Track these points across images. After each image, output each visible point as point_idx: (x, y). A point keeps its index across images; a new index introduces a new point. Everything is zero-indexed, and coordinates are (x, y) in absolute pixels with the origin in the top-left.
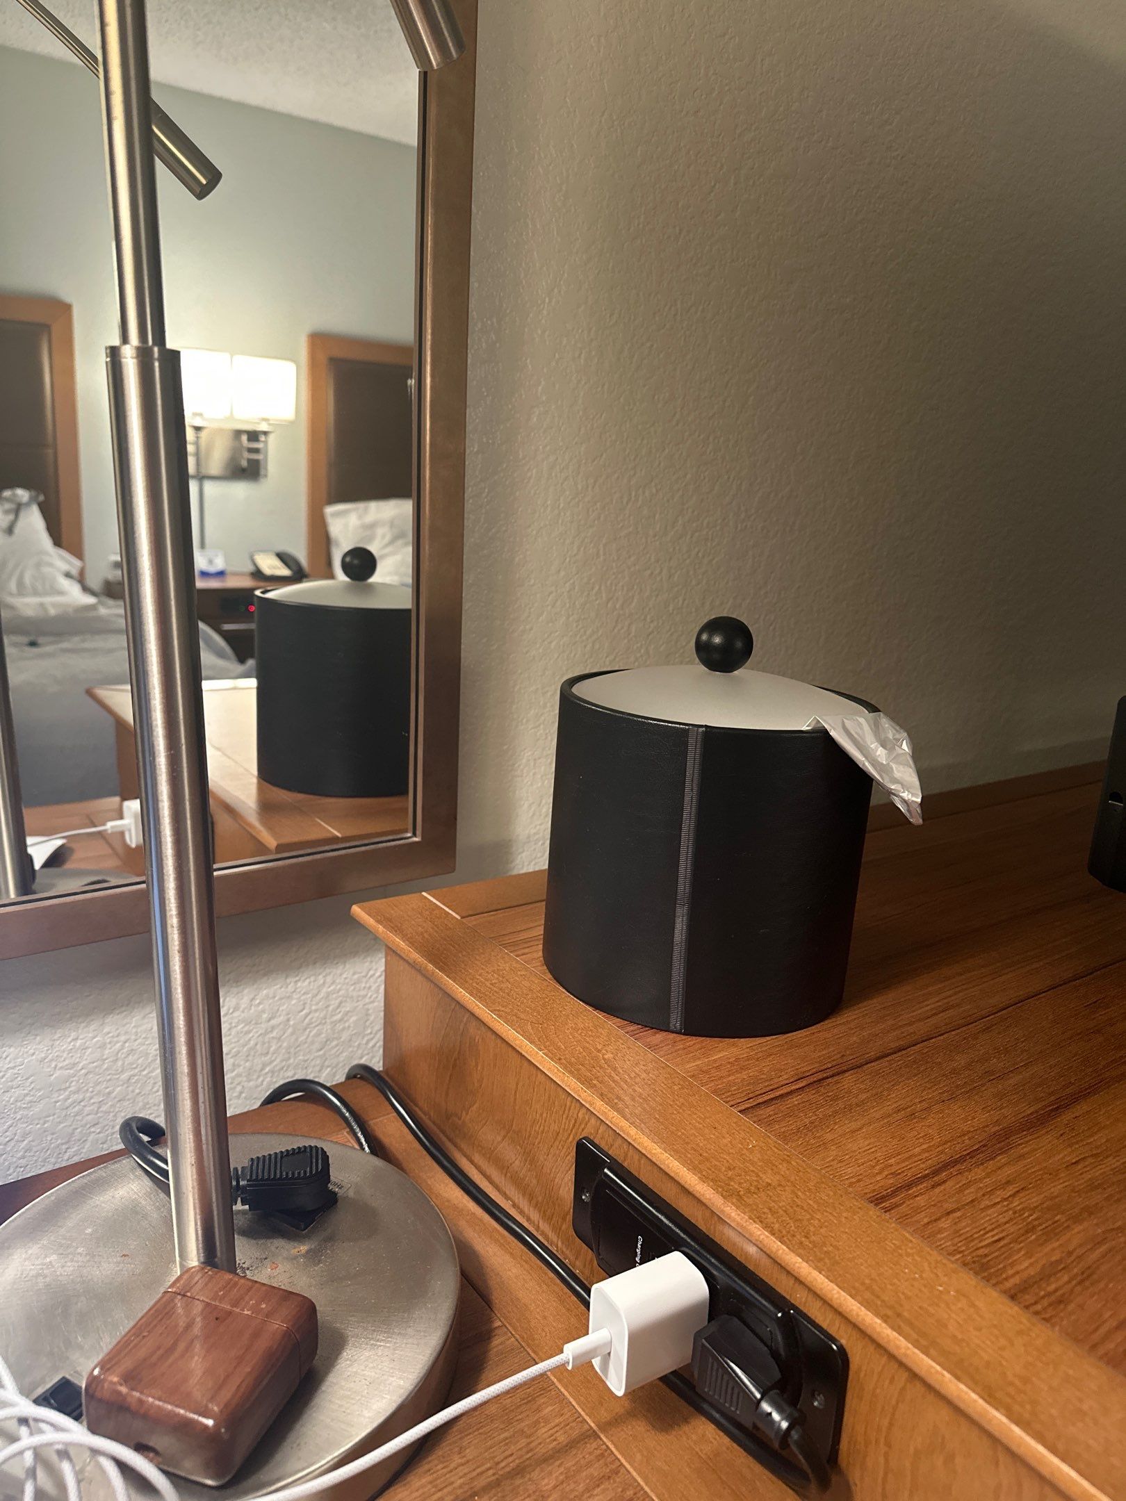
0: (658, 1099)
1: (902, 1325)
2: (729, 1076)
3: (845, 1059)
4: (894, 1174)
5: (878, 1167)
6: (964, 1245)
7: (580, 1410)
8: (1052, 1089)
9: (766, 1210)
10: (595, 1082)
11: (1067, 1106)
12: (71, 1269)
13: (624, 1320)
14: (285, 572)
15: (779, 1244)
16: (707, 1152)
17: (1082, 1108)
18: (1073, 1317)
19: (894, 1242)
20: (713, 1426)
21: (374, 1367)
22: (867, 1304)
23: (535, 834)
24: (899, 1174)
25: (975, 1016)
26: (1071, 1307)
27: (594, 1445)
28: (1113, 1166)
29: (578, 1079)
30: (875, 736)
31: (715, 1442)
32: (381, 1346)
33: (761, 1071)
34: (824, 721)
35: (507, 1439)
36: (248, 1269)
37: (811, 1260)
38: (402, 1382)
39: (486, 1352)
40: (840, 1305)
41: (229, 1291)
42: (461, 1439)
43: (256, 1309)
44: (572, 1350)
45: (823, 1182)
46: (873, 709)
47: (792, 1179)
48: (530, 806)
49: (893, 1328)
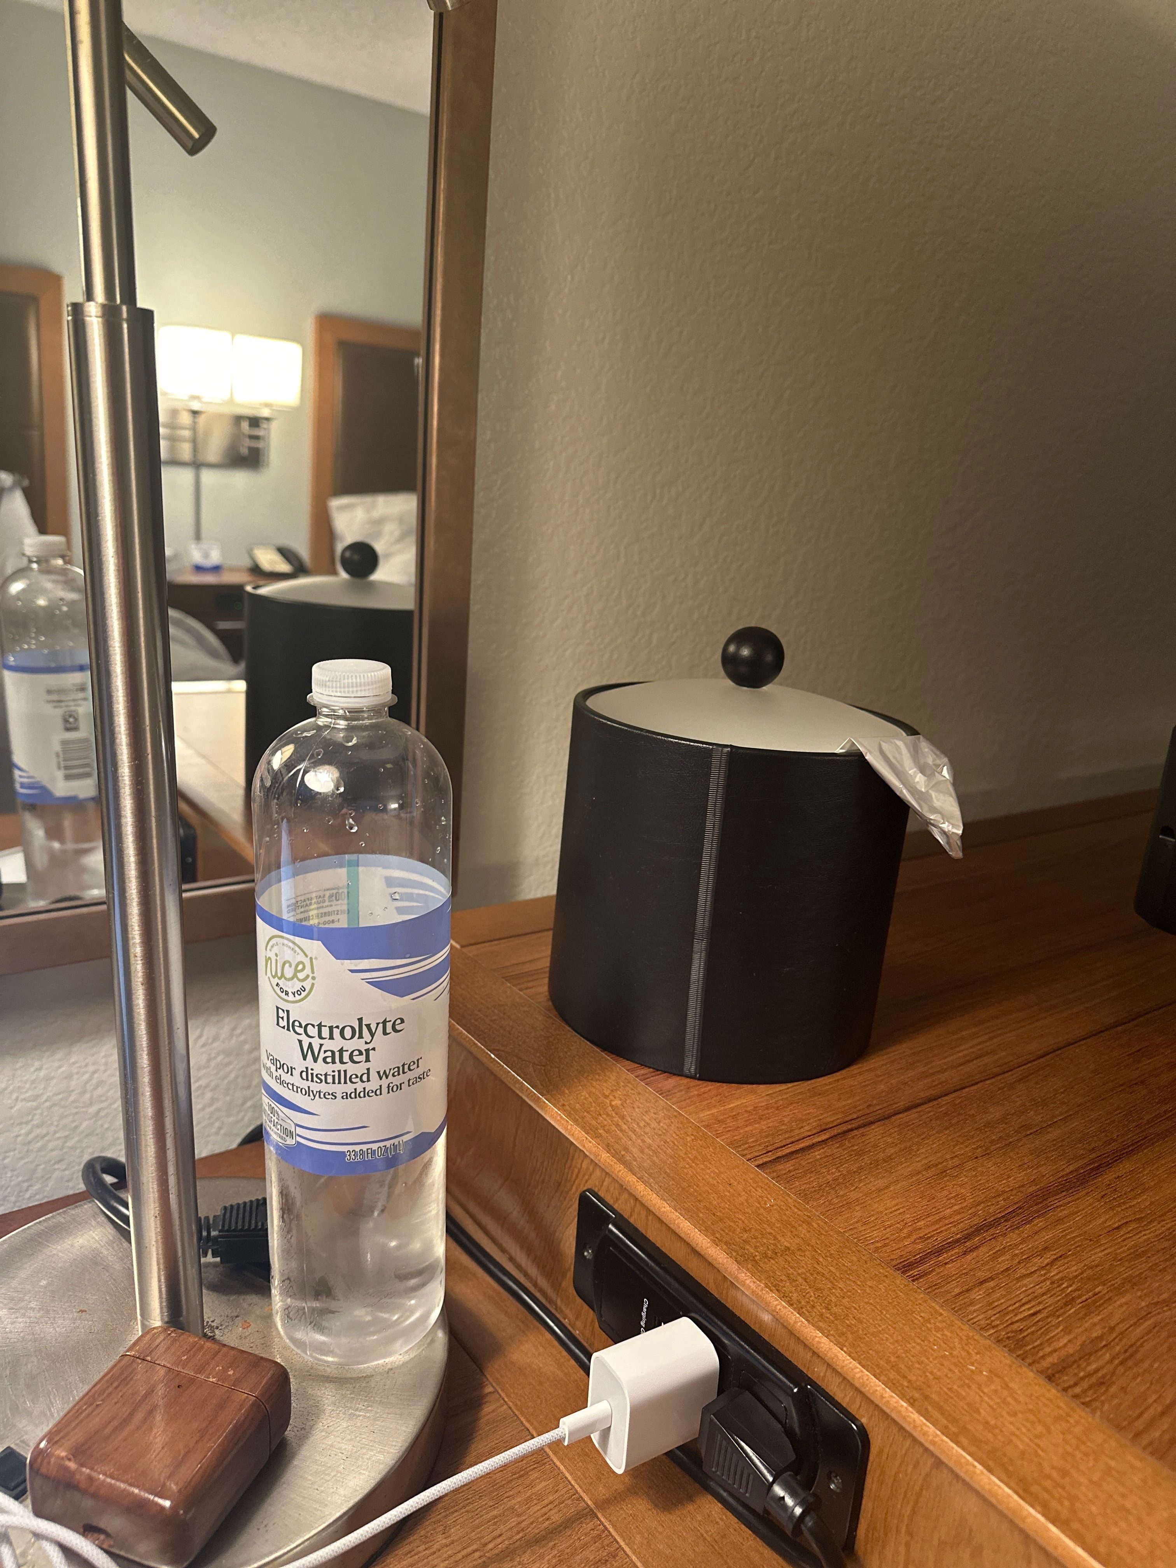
0: (669, 1151)
1: (930, 1408)
2: (747, 1126)
3: (872, 1109)
4: (924, 1238)
5: (905, 1231)
6: (997, 1319)
7: (576, 1486)
8: (1093, 1146)
9: (783, 1278)
10: (601, 1131)
11: (1108, 1165)
12: (22, 1325)
13: (626, 1392)
14: (284, 567)
15: (798, 1315)
16: (720, 1211)
17: (1126, 1166)
18: (1115, 1402)
19: (922, 1314)
20: (719, 1505)
21: (351, 1440)
22: (891, 1384)
23: (544, 856)
24: (929, 1238)
25: (1011, 1063)
26: (1113, 1389)
27: (591, 1525)
28: (1158, 1232)
29: (583, 1128)
30: (915, 762)
31: (721, 1523)
32: (360, 1416)
33: (781, 1122)
34: (858, 742)
35: (496, 1517)
36: (217, 1328)
37: (832, 1335)
38: (381, 1457)
39: (477, 1419)
40: (863, 1384)
41: (194, 1356)
42: (446, 1517)
43: (223, 1376)
44: (569, 1424)
45: (846, 1247)
46: (911, 731)
47: (813, 1242)
48: (539, 826)
49: (919, 1412)
